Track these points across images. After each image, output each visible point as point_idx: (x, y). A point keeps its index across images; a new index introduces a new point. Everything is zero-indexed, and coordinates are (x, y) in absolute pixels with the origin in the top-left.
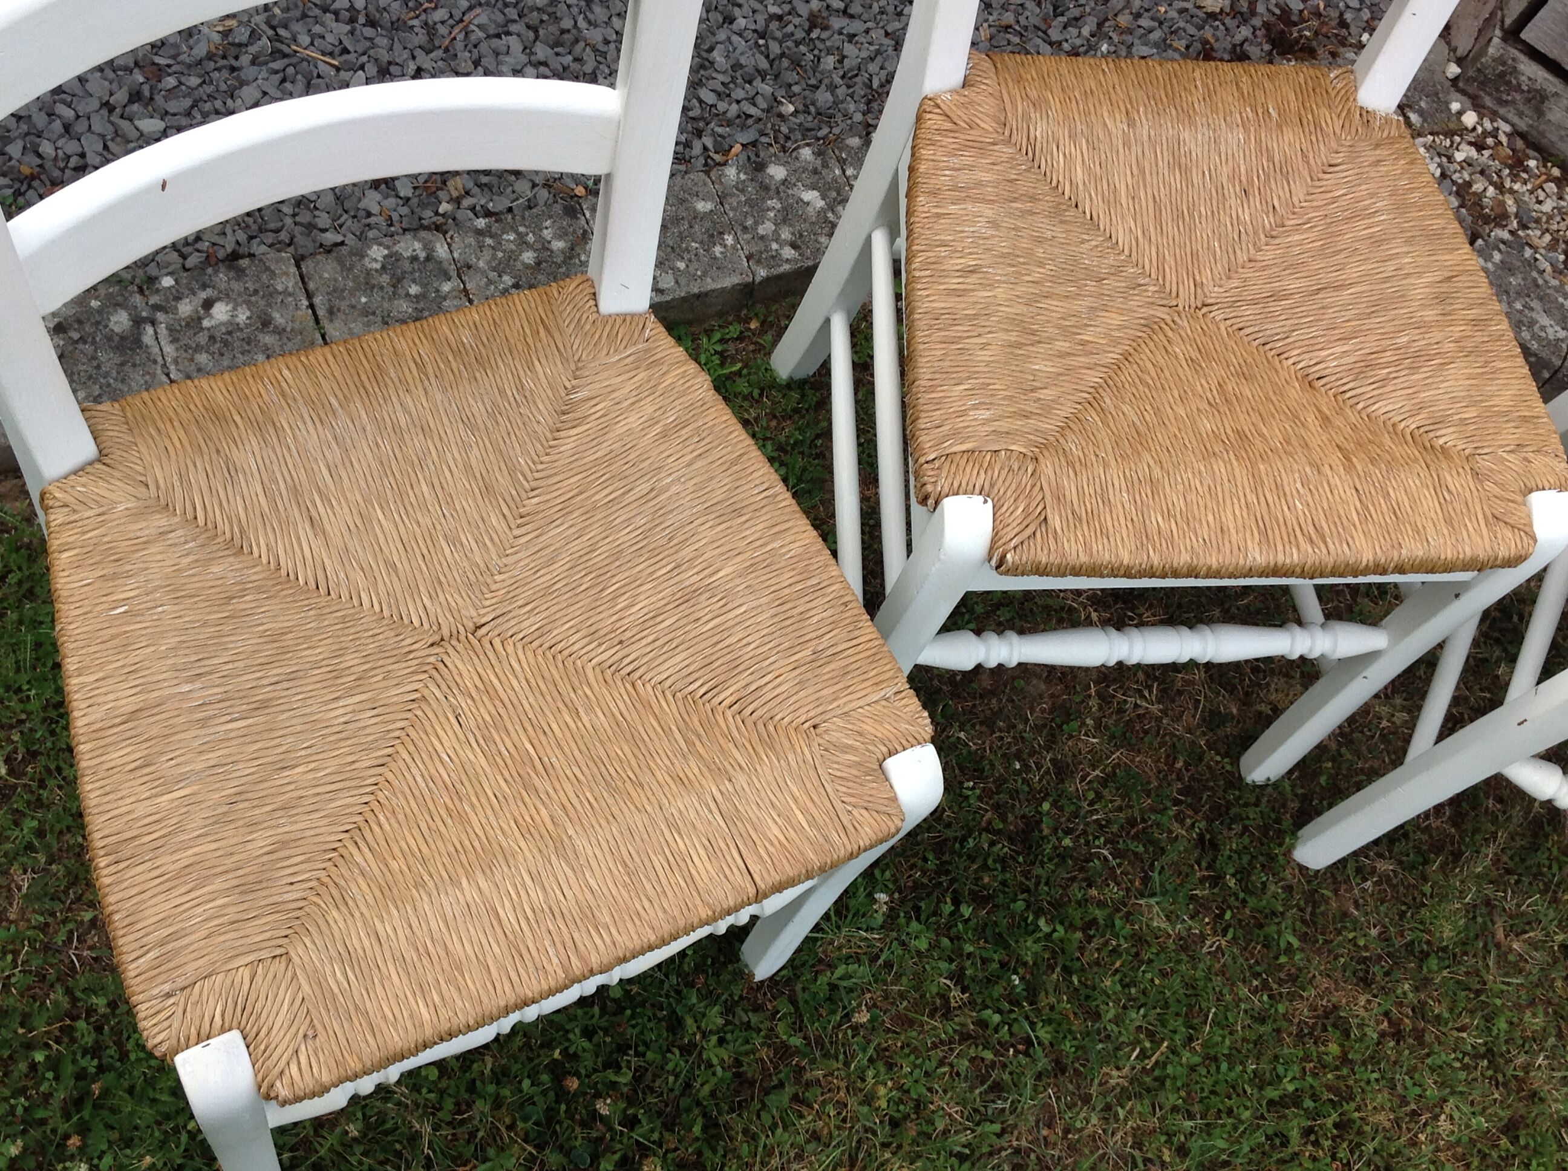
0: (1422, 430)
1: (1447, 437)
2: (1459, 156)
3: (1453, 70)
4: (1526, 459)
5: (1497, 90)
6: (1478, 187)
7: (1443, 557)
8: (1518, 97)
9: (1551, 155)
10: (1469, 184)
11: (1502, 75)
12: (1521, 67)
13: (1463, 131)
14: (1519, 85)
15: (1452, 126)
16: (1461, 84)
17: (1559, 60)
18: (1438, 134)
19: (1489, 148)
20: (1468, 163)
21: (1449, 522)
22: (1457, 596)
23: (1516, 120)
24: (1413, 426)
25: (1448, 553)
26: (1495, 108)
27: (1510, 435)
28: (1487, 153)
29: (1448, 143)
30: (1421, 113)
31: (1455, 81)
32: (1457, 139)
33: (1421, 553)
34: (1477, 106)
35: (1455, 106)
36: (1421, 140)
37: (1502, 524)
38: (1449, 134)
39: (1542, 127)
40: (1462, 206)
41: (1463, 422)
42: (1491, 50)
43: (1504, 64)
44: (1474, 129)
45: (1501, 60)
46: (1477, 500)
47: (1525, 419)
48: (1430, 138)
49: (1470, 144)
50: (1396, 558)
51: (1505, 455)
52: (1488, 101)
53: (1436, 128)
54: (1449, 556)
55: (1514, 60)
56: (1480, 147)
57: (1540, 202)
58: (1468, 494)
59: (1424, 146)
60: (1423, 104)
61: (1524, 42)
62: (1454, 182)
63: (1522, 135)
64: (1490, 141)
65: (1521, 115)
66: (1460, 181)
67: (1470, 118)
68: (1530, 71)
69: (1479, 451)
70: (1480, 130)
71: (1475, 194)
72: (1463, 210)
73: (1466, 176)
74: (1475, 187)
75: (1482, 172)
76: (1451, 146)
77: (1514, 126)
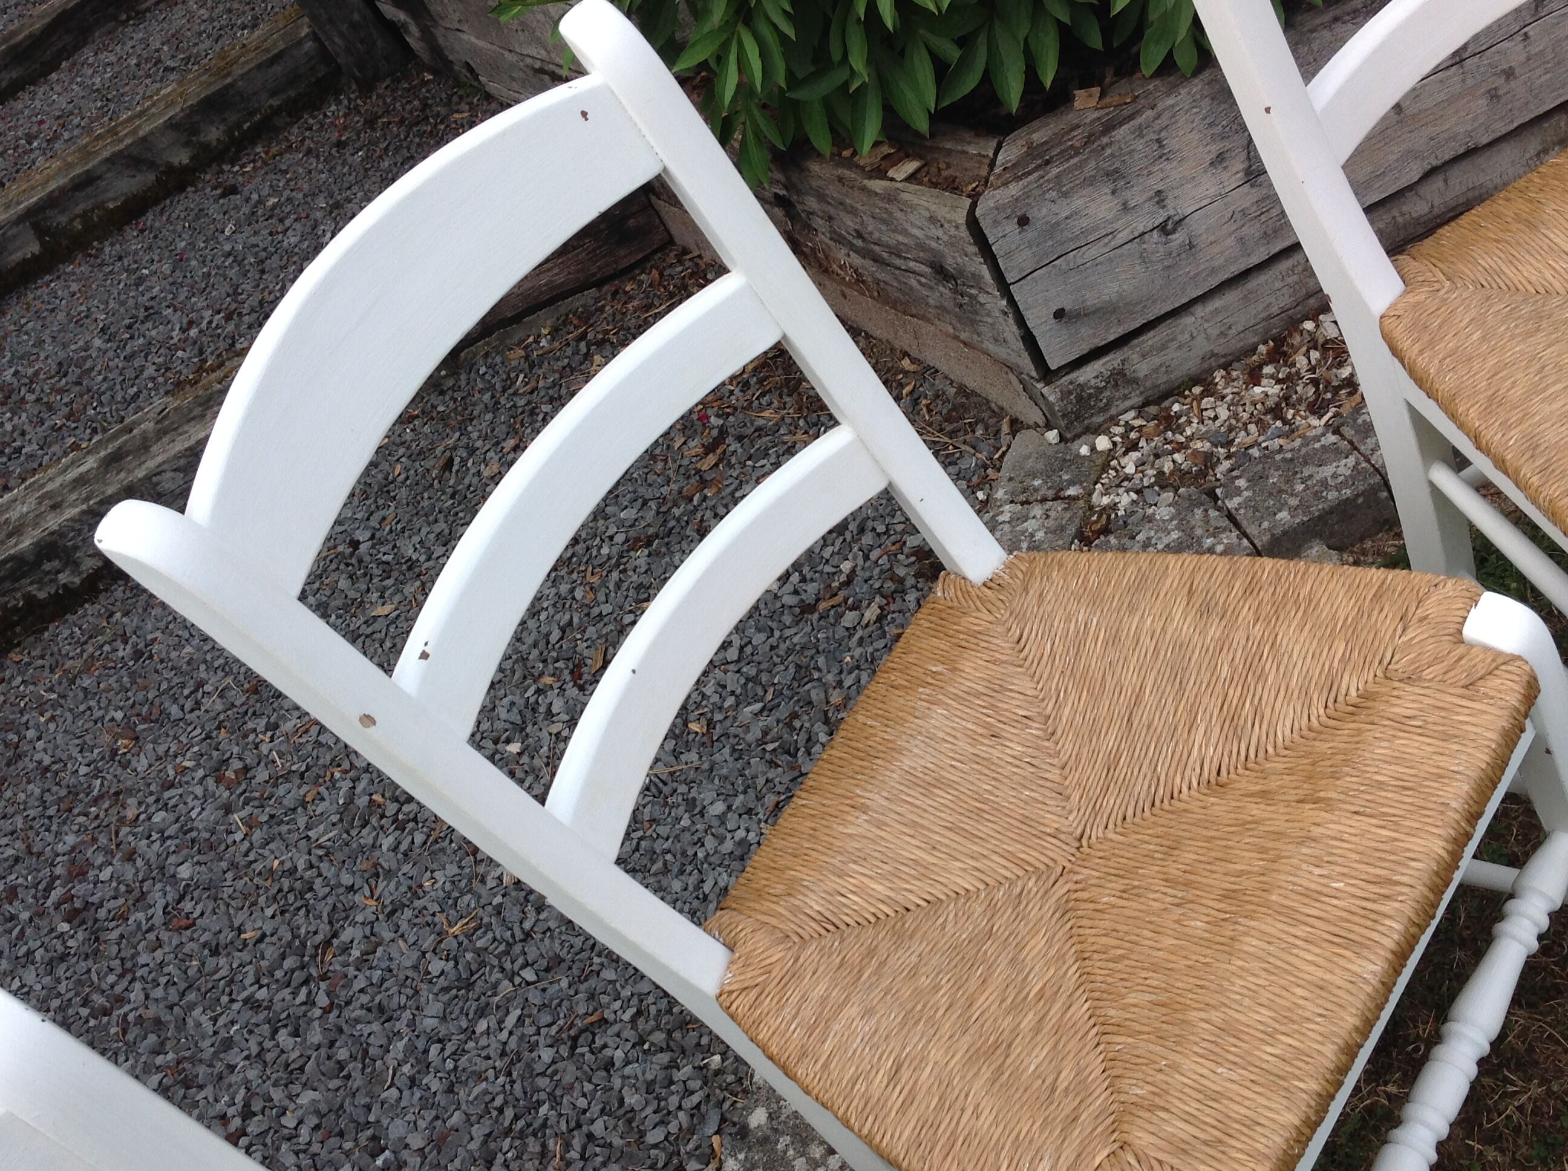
0: (1330, 704)
1: (1351, 685)
2: (1130, 469)
3: (1052, 436)
4: (1422, 620)
5: (1092, 408)
6: (1168, 467)
7: (1484, 766)
8: (1107, 393)
9: (1179, 387)
10: (1160, 473)
11: (1079, 398)
12: (1081, 380)
13: (1110, 454)
14: (1097, 388)
15: (1099, 462)
16: (1069, 436)
17: (1092, 346)
18: (1100, 477)
19: (1139, 439)
20: (1140, 464)
21: (1446, 737)
22: (1548, 752)
23: (1128, 403)
24: (1322, 711)
25: (1482, 758)
26: (1107, 416)
27: (1386, 621)
28: (1142, 443)
29: (1112, 473)
30: (1072, 483)
31: (1062, 438)
32: (1114, 463)
33: (1466, 787)
34: (1097, 431)
35: (1084, 450)
36: (1095, 495)
37: (1480, 683)
38: (1105, 467)
39: (1148, 384)
40: (1176, 490)
41: (1345, 660)
42: (1052, 399)
43: (1070, 393)
44: (1115, 444)
45: (1065, 395)
46: (1439, 695)
47: (1377, 597)
48: (1099, 486)
49: (1125, 453)
50: (1457, 817)
51: (1404, 639)
52: (1098, 419)
53: (1093, 477)
54: (1487, 758)
55: (1071, 383)
56: (1134, 446)
57: (1216, 418)
58: (1427, 701)
59: (1102, 495)
60: (1066, 477)
61: (1060, 369)
62: (1151, 486)
63: (1146, 403)
64: (1133, 435)
65: (1126, 397)
66: (1153, 480)
67: (1103, 443)
68: (1087, 374)
69: (1385, 663)
70: (1118, 439)
71: (1172, 473)
72: (1182, 490)
73: (1151, 472)
74: (1166, 470)
75: (1157, 456)
76: (1117, 471)
77: (1132, 408)
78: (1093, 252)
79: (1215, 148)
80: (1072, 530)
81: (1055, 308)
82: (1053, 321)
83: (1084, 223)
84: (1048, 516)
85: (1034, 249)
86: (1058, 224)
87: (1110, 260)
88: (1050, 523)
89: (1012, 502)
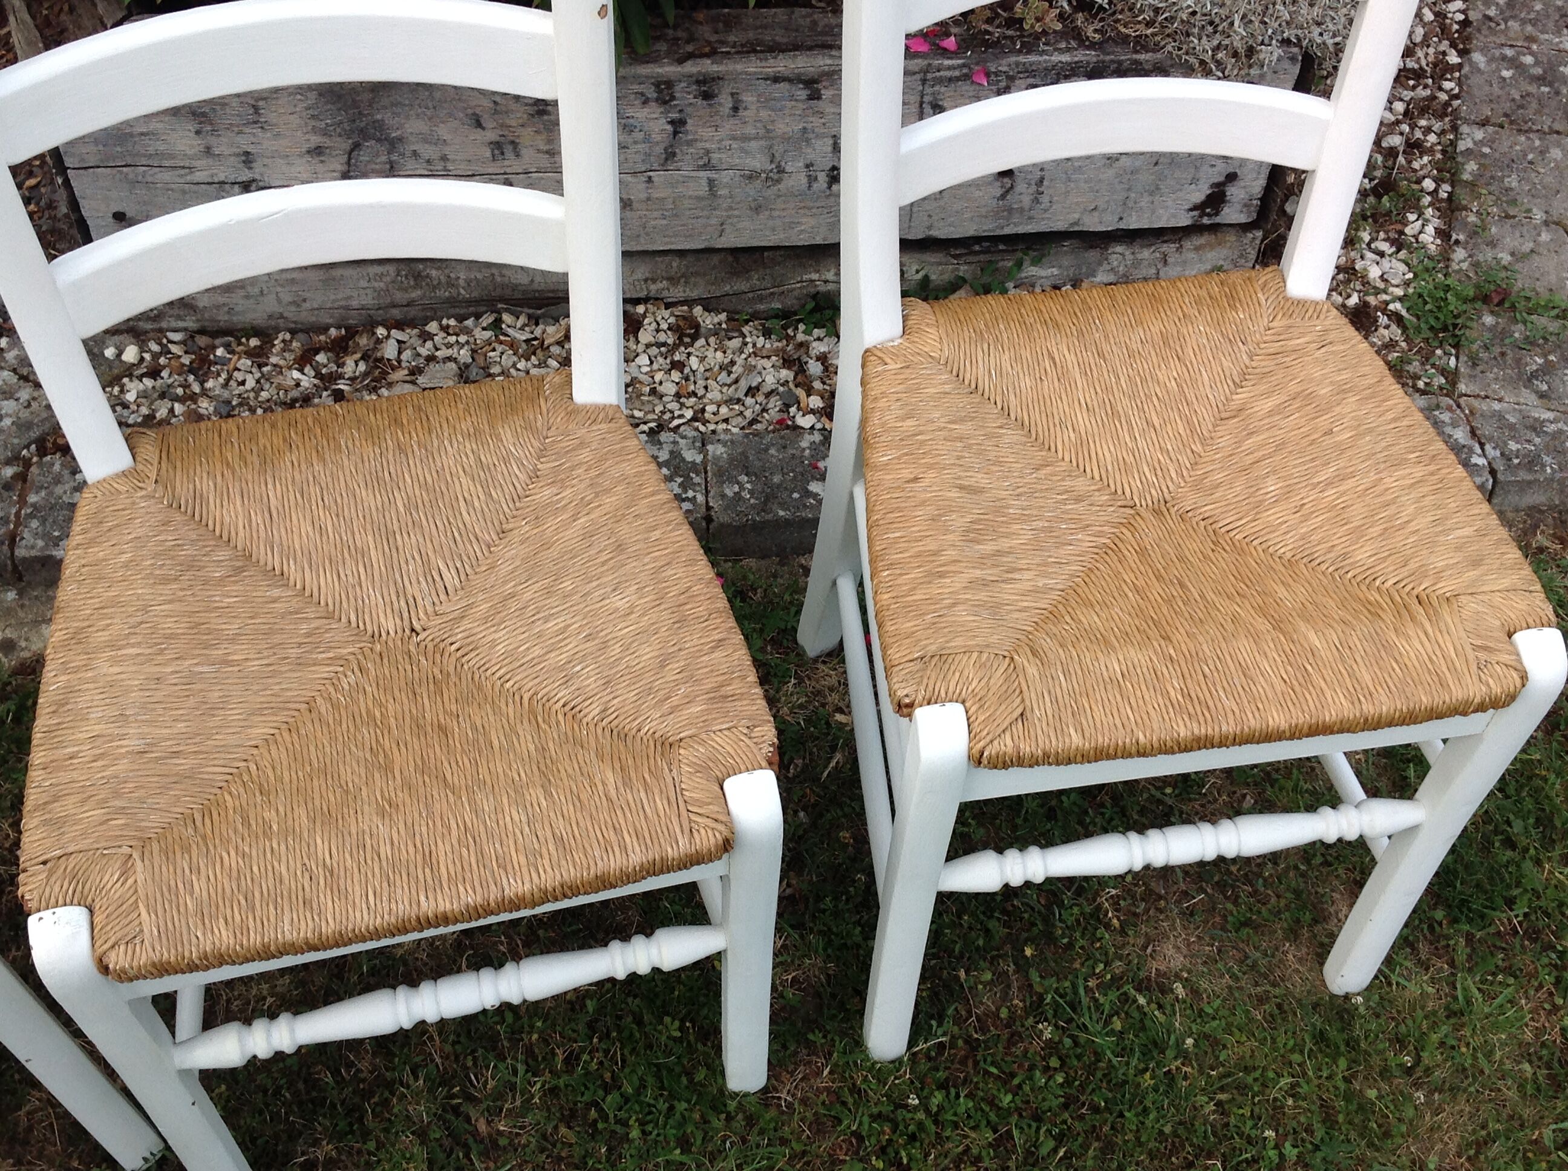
2: (131, 397)
6: (162, 413)
9: (239, 330)
10: (150, 416)
13: (128, 370)
19: (164, 367)
20: (143, 395)
23: (181, 324)
26: (155, 326)
28: (164, 374)
29: (116, 389)
32: (125, 380)
34: (136, 336)
35: (109, 353)
39: (206, 315)
44: (142, 359)
49: (140, 378)
52: (145, 326)
56: (154, 373)
57: (243, 383)
63: (202, 332)
64: (162, 361)
66: (139, 420)
67: (132, 353)
70: (147, 356)
71: (161, 421)
73: (144, 410)
74: (158, 415)
75: (163, 396)
76: (122, 391)
77: (185, 329)
78: (167, 176)
79: (315, 140)
80: (35, 434)
81: (116, 210)
82: (111, 220)
83: (162, 147)
84: (29, 405)
85: (101, 147)
86: (131, 135)
87: (184, 192)
88: (25, 414)
89: (14, 371)
